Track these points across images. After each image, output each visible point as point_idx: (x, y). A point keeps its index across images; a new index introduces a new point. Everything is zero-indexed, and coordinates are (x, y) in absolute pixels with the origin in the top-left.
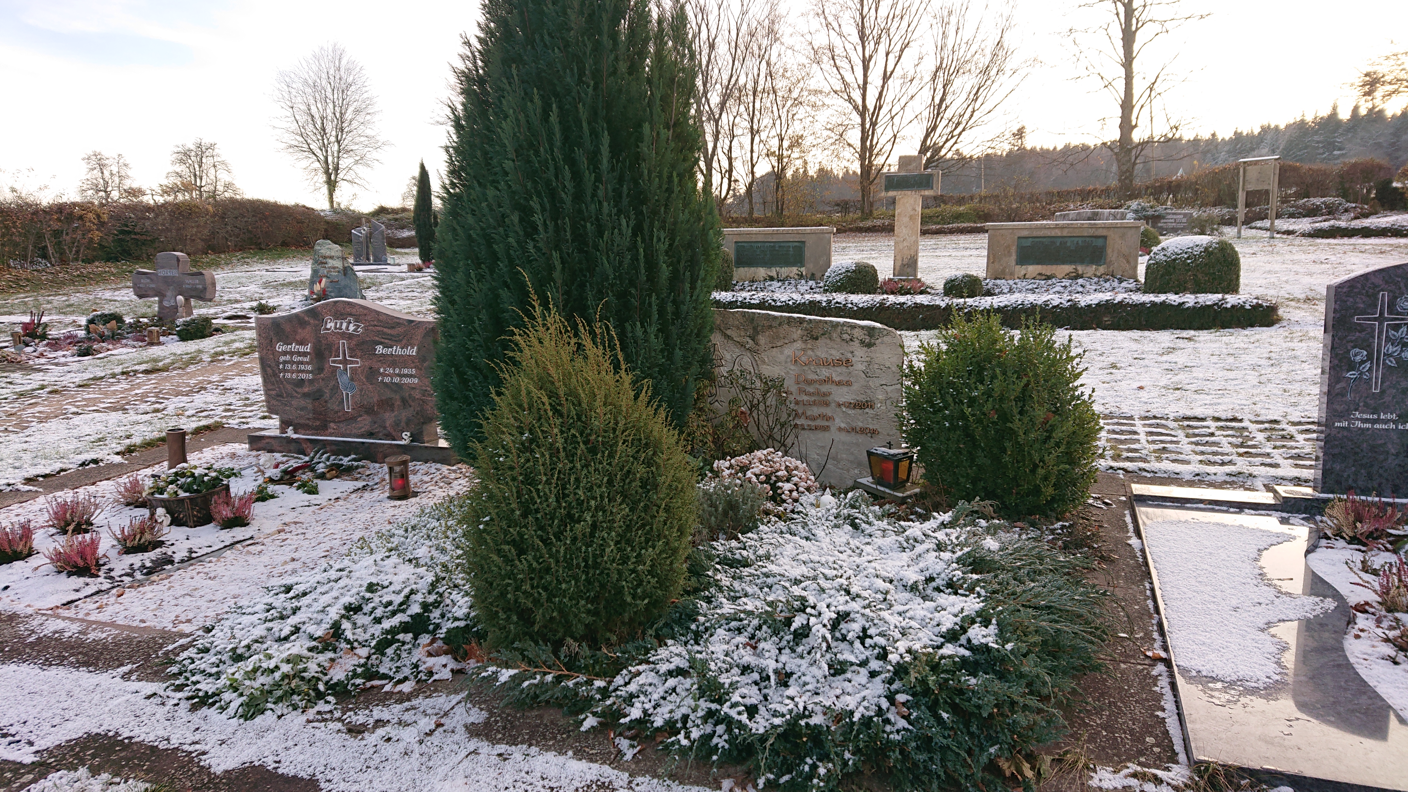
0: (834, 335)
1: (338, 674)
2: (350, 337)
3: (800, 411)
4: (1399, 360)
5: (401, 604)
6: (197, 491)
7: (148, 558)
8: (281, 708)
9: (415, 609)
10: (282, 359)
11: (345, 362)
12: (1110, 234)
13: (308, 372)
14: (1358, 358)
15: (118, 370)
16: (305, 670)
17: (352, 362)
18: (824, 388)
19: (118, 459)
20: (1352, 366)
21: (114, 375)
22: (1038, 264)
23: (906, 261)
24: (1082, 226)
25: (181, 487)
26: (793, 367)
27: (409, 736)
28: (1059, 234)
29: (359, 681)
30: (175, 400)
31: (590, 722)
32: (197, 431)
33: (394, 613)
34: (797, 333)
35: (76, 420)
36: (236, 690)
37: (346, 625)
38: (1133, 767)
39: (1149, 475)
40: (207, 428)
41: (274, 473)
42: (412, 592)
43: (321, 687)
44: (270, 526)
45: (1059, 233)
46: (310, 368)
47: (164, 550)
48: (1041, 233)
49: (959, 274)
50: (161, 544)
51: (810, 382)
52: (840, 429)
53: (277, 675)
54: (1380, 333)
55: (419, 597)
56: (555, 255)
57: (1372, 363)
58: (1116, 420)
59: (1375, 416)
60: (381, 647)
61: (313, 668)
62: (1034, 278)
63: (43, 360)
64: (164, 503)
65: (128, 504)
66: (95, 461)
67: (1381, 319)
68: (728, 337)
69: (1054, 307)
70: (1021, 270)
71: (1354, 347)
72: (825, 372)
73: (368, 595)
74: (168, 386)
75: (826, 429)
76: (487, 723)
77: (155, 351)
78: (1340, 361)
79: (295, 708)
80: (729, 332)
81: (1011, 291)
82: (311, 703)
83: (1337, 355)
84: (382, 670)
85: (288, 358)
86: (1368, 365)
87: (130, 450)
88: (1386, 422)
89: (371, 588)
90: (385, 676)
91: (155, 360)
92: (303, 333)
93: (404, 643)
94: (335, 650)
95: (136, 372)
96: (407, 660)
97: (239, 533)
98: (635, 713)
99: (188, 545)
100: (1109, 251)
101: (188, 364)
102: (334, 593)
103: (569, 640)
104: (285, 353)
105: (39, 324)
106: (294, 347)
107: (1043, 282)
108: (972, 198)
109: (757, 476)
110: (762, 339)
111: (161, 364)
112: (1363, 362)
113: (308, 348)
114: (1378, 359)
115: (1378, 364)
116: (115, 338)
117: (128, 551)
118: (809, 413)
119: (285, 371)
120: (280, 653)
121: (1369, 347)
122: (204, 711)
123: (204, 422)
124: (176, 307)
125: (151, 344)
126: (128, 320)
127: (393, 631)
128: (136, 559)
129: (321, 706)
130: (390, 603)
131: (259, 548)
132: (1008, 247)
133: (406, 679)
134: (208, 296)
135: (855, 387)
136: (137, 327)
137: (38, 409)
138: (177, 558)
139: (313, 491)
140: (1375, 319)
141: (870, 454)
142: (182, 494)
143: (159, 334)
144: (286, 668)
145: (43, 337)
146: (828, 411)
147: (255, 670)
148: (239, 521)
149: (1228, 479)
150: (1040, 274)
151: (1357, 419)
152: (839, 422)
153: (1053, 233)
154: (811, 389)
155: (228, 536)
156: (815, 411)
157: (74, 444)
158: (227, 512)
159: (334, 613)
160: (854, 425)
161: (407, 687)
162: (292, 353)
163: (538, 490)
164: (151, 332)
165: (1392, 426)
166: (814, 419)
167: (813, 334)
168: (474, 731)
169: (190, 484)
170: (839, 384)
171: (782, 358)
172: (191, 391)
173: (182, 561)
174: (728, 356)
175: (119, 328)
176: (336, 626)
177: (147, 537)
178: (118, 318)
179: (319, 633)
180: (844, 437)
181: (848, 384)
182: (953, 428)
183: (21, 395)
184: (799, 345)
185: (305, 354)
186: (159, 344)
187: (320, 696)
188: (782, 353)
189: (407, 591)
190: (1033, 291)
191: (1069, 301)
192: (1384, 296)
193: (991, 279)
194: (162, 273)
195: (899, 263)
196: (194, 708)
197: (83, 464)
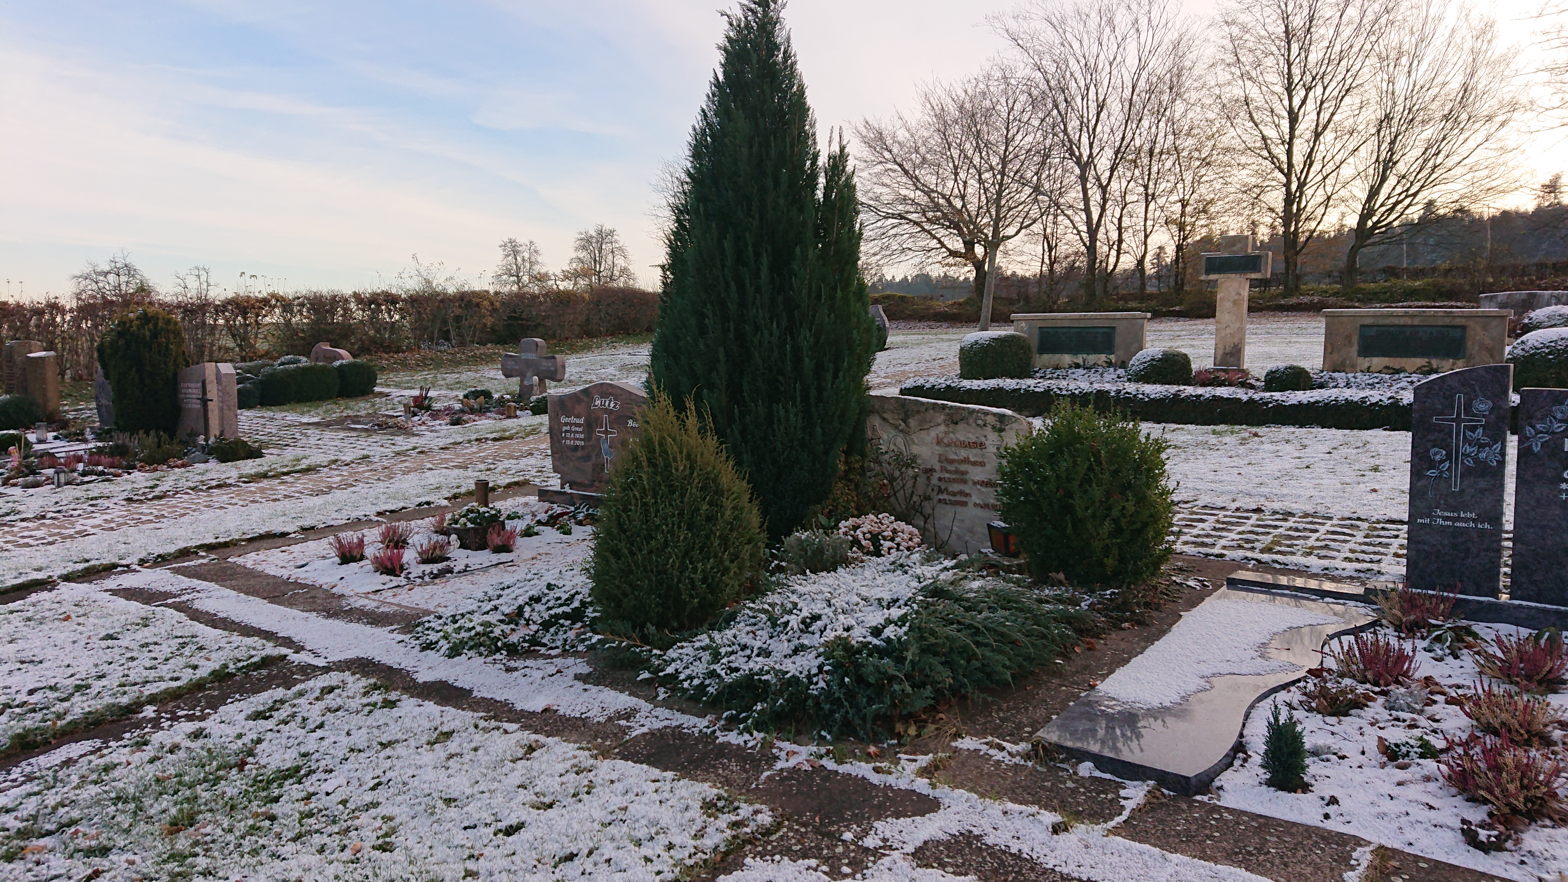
0: (971, 421)
1: (514, 638)
2: (610, 412)
3: (943, 487)
4: (1476, 460)
5: (566, 600)
6: (479, 524)
7: (435, 568)
8: (471, 653)
9: (576, 604)
10: (564, 428)
11: (606, 432)
12: (1471, 323)
13: (581, 440)
14: (1438, 457)
15: (474, 437)
16: (492, 632)
17: (611, 433)
18: (963, 467)
19: (445, 503)
20: (1432, 465)
21: (469, 441)
22: (1384, 356)
23: (1228, 350)
24: (1434, 316)
25: (469, 520)
26: (937, 448)
27: (538, 675)
28: (1410, 323)
29: (526, 645)
30: (506, 462)
31: (646, 675)
32: (509, 486)
33: (561, 605)
34: (941, 418)
35: (429, 474)
36: (447, 639)
37: (527, 609)
38: (990, 738)
39: (1278, 566)
40: (517, 483)
41: (543, 517)
42: (577, 593)
43: (499, 644)
44: (528, 554)
45: (1408, 321)
46: (582, 436)
47: (448, 563)
48: (1388, 321)
49: (1281, 365)
50: (448, 559)
51: (952, 462)
52: (976, 505)
53: (473, 633)
54: (1458, 434)
55: (580, 597)
56: (721, 350)
57: (1451, 462)
58: (1310, 519)
59: (1456, 515)
60: (546, 625)
61: (497, 632)
62: (1380, 372)
63: (423, 428)
64: (456, 531)
65: (436, 532)
66: (428, 503)
67: (1458, 420)
68: (884, 419)
69: (1371, 404)
70: (1364, 362)
71: (1433, 447)
72: (963, 453)
73: (546, 591)
74: (506, 451)
75: (965, 504)
76: (589, 674)
77: (509, 423)
78: (1421, 460)
79: (481, 655)
80: (885, 415)
81: (1348, 385)
82: (492, 653)
83: (1417, 454)
84: (544, 641)
85: (568, 428)
86: (1447, 464)
87: (455, 497)
88: (1465, 520)
89: (549, 587)
90: (545, 645)
91: (504, 431)
92: (580, 408)
93: (562, 626)
94: (517, 625)
95: (487, 439)
96: (561, 636)
97: (504, 557)
98: (670, 670)
99: (466, 561)
100: (1469, 343)
101: (528, 435)
102: (526, 589)
103: (649, 625)
104: (566, 424)
105: (426, 397)
106: (573, 420)
107: (1388, 376)
108: (1434, 270)
109: (864, 534)
110: (912, 422)
111: (507, 434)
112: (1442, 461)
113: (582, 421)
114: (1457, 458)
115: (1457, 464)
116: (482, 411)
117: (425, 562)
118: (950, 489)
119: (566, 438)
120: (477, 619)
121: (1447, 447)
122: (428, 652)
123: (516, 479)
124: (532, 386)
125: (509, 417)
126: (496, 396)
127: (557, 617)
128: (428, 568)
129: (498, 656)
130: (559, 598)
131: (514, 568)
132: (1348, 337)
133: (557, 647)
134: (559, 377)
135: (988, 467)
136: (501, 401)
137: (407, 464)
138: (456, 570)
139: (568, 532)
140: (1453, 420)
141: (989, 525)
142: (469, 525)
143: (516, 408)
144: (479, 629)
145: (428, 408)
146: (966, 489)
147: (460, 628)
148: (505, 548)
149: (1355, 574)
150: (1387, 367)
151: (1439, 517)
152: (976, 499)
153: (1402, 321)
154: (951, 468)
155: (495, 558)
156: (956, 487)
157: (420, 490)
158: (498, 541)
159: (521, 601)
160: (987, 501)
161: (553, 652)
162: (571, 424)
163: (628, 516)
164: (509, 407)
165: (1472, 524)
166: (954, 494)
167: (954, 419)
168: (578, 677)
169: (476, 518)
170: (974, 464)
171: (928, 439)
172: (522, 456)
173: (459, 572)
174: (885, 436)
175: (487, 403)
176: (520, 608)
177: (438, 552)
178: (487, 394)
179: (507, 612)
180: (979, 512)
181: (982, 464)
182: (1026, 501)
183: (398, 454)
184: (942, 428)
185: (579, 425)
186: (516, 417)
187: (498, 650)
188: (929, 435)
189: (573, 592)
190: (1372, 386)
191: (1390, 398)
192: (1460, 398)
193: (1328, 371)
194: (524, 356)
195: (1220, 352)
196: (423, 649)
197: (419, 505)
